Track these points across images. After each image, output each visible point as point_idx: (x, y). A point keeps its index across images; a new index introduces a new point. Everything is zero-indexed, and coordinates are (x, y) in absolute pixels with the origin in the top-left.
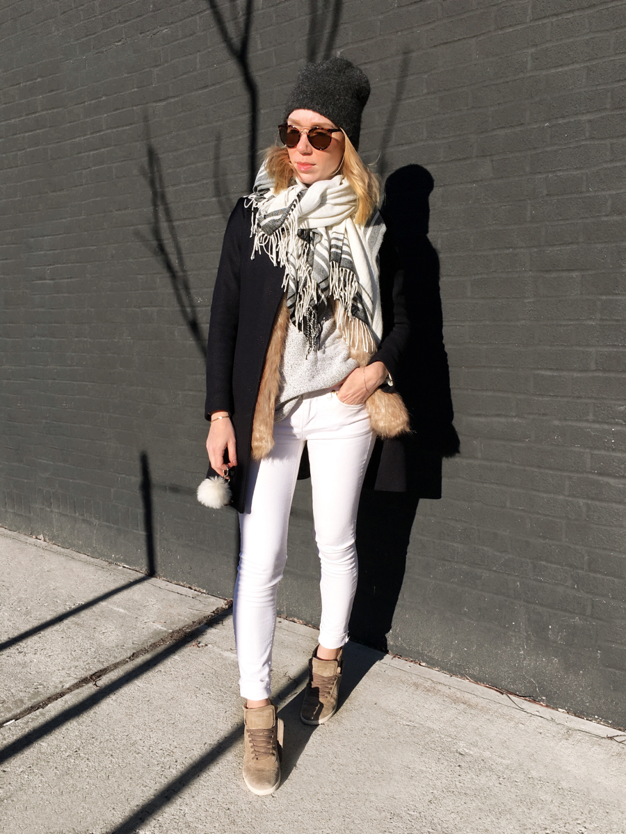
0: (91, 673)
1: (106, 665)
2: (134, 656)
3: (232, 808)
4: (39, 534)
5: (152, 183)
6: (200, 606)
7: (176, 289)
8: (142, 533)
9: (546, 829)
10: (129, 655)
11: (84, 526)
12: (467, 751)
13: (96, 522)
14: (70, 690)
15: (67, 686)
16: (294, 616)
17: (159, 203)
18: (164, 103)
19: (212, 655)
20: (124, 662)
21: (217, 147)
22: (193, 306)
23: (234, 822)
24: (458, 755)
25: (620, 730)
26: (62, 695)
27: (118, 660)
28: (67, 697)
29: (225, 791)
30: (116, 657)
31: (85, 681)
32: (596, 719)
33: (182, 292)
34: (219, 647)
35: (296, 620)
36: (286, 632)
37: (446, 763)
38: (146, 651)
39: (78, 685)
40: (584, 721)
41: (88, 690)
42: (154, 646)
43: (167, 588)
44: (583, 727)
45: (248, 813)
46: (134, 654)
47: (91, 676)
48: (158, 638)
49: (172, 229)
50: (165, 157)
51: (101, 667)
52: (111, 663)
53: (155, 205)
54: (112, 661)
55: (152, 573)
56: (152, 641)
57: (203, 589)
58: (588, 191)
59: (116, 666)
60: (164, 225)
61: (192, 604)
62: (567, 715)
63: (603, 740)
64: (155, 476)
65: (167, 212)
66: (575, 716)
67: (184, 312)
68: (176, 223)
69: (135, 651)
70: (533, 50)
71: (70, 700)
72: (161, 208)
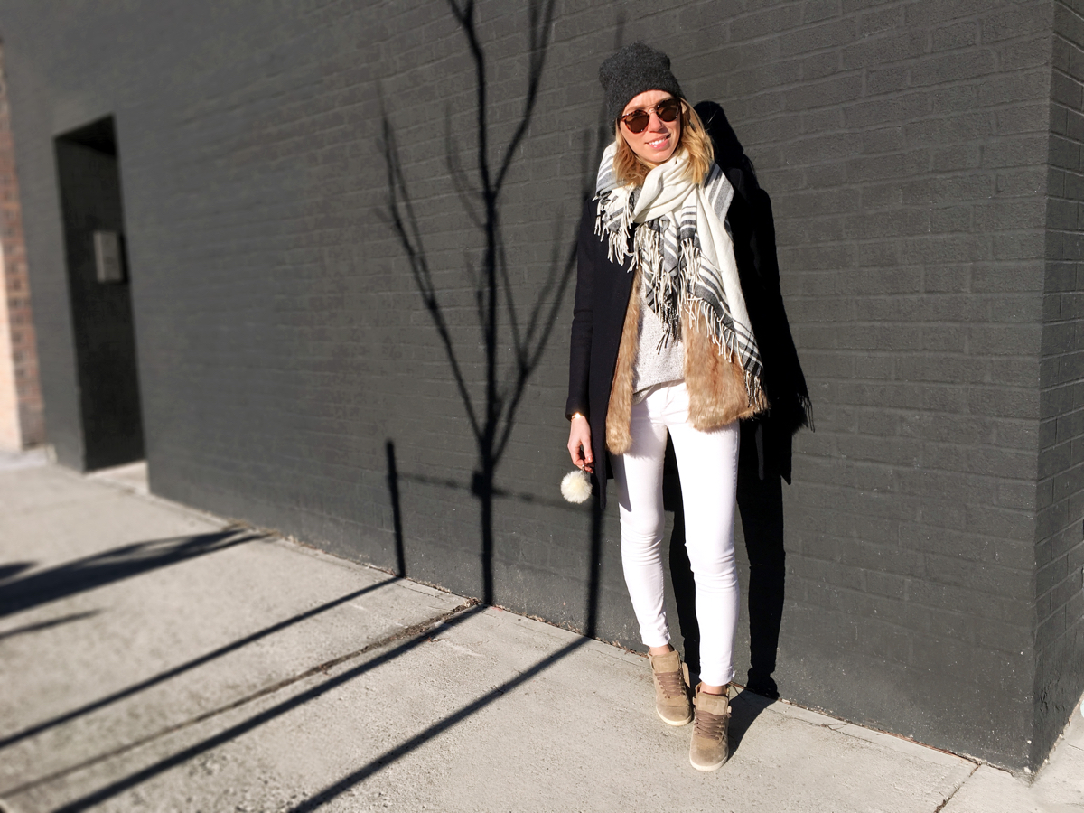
0: (323, 662)
1: (338, 656)
2: (366, 649)
3: (432, 772)
4: (288, 535)
5: (388, 156)
6: (442, 604)
7: (415, 270)
8: (391, 531)
9: (723, 796)
10: (362, 648)
11: (331, 524)
12: (672, 733)
13: (343, 521)
14: (301, 677)
15: (299, 673)
16: (535, 614)
17: (396, 180)
18: (393, 78)
19: (443, 649)
20: (357, 654)
21: (448, 122)
22: (432, 290)
23: (431, 783)
24: (661, 736)
25: (840, 719)
26: (292, 681)
27: (351, 652)
28: (297, 683)
29: (429, 759)
30: (349, 650)
31: (316, 670)
32: (818, 710)
33: (422, 274)
34: (451, 642)
35: (536, 617)
36: (524, 629)
37: (646, 742)
38: (378, 645)
39: (308, 673)
40: (807, 711)
41: (320, 679)
42: (388, 641)
43: (411, 587)
44: (801, 716)
45: (445, 776)
46: (366, 647)
47: (323, 666)
48: (392, 633)
49: (409, 207)
50: (399, 133)
51: (333, 658)
52: (343, 654)
53: (391, 183)
54: (345, 653)
55: (402, 575)
56: (387, 636)
57: (448, 588)
58: (785, 165)
59: (348, 657)
60: (401, 205)
61: (434, 603)
62: (790, 706)
63: (817, 728)
64: (402, 465)
65: (404, 190)
66: (798, 706)
67: (424, 296)
68: (413, 202)
69: (367, 645)
70: (731, 20)
71: (301, 687)
72: (397, 186)
